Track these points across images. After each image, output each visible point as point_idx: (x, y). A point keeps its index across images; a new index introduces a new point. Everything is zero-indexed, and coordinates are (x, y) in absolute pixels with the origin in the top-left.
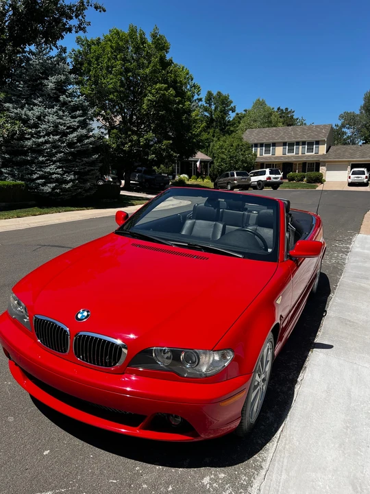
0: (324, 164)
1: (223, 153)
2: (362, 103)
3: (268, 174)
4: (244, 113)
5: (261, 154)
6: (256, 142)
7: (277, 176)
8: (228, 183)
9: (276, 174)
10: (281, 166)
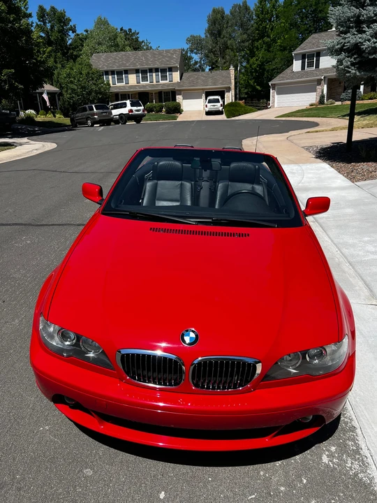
0: (180, 92)
1: (72, 82)
2: (206, 26)
3: (129, 107)
4: (85, 33)
5: (115, 84)
6: (106, 69)
7: (139, 108)
8: (87, 118)
9: (136, 106)
10: (137, 96)
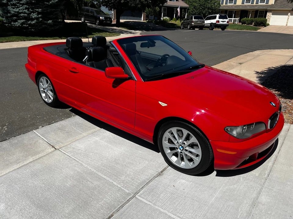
0: (270, 11)
3: (217, 19)
5: (226, 4)
7: (224, 20)
8: (188, 24)
9: (223, 18)
10: (240, 13)
